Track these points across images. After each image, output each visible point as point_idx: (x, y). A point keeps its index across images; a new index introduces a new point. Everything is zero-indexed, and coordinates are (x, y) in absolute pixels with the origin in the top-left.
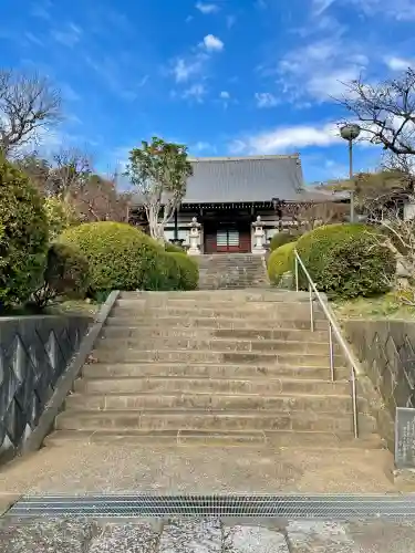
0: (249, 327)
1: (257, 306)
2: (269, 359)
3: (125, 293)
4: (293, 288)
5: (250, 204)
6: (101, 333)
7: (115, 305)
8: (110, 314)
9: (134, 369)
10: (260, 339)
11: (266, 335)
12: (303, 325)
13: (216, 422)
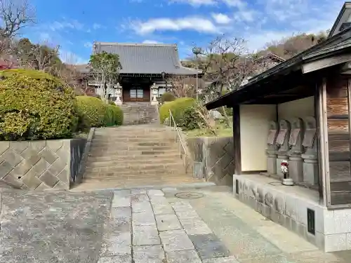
0: (151, 142)
1: (154, 134)
2: (159, 153)
3: (97, 129)
4: (169, 126)
5: (150, 75)
6: (91, 146)
7: (94, 134)
8: (93, 137)
9: (108, 158)
10: (156, 146)
11: (157, 144)
12: (172, 140)
13: (141, 173)
